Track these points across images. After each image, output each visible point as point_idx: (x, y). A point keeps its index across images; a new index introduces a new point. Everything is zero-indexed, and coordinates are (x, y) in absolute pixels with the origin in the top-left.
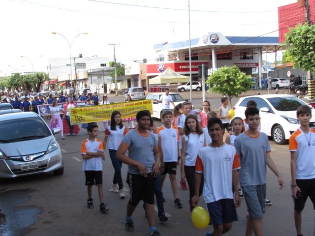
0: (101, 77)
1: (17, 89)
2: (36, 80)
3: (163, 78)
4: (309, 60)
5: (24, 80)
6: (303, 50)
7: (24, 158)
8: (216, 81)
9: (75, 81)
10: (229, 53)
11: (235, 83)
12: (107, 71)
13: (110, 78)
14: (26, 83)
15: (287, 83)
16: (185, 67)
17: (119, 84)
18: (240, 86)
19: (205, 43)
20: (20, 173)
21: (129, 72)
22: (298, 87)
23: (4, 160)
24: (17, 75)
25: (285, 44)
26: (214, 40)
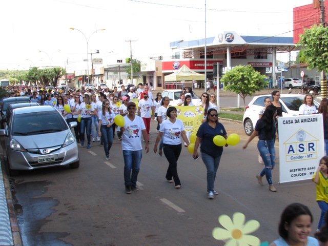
0: (117, 73)
1: (35, 83)
2: (53, 74)
3: (179, 75)
4: (323, 61)
5: (42, 74)
6: (317, 51)
7: (41, 151)
8: (230, 79)
9: (91, 76)
10: (244, 52)
11: (249, 82)
12: (123, 67)
13: (126, 74)
14: (44, 77)
15: (300, 83)
16: (200, 65)
17: (135, 80)
18: (254, 85)
19: (220, 41)
20: (37, 165)
21: (145, 68)
22: (311, 87)
23: (22, 152)
24: (35, 69)
25: (300, 45)
26: (229, 39)
